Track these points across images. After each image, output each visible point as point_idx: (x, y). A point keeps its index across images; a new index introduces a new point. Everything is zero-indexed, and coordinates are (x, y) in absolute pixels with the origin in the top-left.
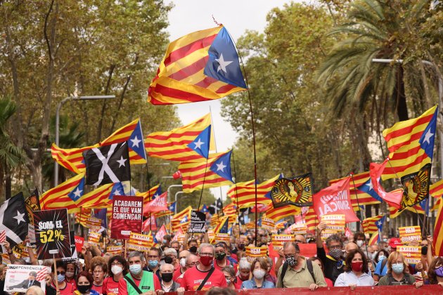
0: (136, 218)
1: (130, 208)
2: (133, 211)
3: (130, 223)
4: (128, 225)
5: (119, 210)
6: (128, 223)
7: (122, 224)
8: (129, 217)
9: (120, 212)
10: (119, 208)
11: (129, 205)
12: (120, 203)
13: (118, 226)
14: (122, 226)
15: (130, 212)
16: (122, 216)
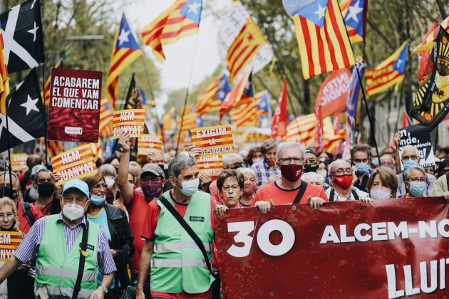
0: (89, 106)
1: (80, 90)
2: (84, 96)
3: (80, 114)
4: (76, 118)
5: (61, 92)
6: (76, 114)
7: (67, 116)
8: (79, 104)
9: (62, 97)
10: (62, 89)
11: (79, 84)
12: (64, 81)
13: (59, 119)
14: (67, 119)
15: (80, 96)
16: (66, 103)
